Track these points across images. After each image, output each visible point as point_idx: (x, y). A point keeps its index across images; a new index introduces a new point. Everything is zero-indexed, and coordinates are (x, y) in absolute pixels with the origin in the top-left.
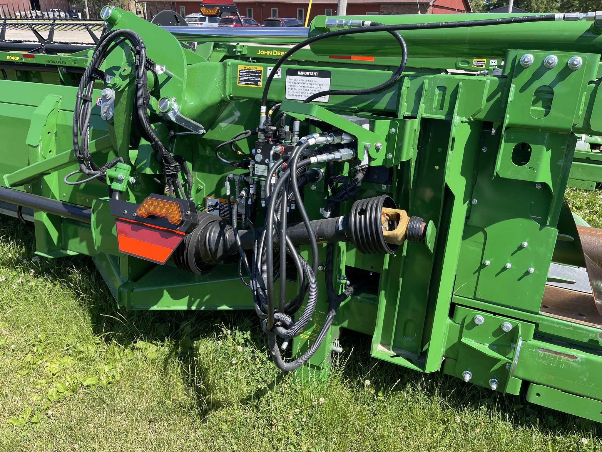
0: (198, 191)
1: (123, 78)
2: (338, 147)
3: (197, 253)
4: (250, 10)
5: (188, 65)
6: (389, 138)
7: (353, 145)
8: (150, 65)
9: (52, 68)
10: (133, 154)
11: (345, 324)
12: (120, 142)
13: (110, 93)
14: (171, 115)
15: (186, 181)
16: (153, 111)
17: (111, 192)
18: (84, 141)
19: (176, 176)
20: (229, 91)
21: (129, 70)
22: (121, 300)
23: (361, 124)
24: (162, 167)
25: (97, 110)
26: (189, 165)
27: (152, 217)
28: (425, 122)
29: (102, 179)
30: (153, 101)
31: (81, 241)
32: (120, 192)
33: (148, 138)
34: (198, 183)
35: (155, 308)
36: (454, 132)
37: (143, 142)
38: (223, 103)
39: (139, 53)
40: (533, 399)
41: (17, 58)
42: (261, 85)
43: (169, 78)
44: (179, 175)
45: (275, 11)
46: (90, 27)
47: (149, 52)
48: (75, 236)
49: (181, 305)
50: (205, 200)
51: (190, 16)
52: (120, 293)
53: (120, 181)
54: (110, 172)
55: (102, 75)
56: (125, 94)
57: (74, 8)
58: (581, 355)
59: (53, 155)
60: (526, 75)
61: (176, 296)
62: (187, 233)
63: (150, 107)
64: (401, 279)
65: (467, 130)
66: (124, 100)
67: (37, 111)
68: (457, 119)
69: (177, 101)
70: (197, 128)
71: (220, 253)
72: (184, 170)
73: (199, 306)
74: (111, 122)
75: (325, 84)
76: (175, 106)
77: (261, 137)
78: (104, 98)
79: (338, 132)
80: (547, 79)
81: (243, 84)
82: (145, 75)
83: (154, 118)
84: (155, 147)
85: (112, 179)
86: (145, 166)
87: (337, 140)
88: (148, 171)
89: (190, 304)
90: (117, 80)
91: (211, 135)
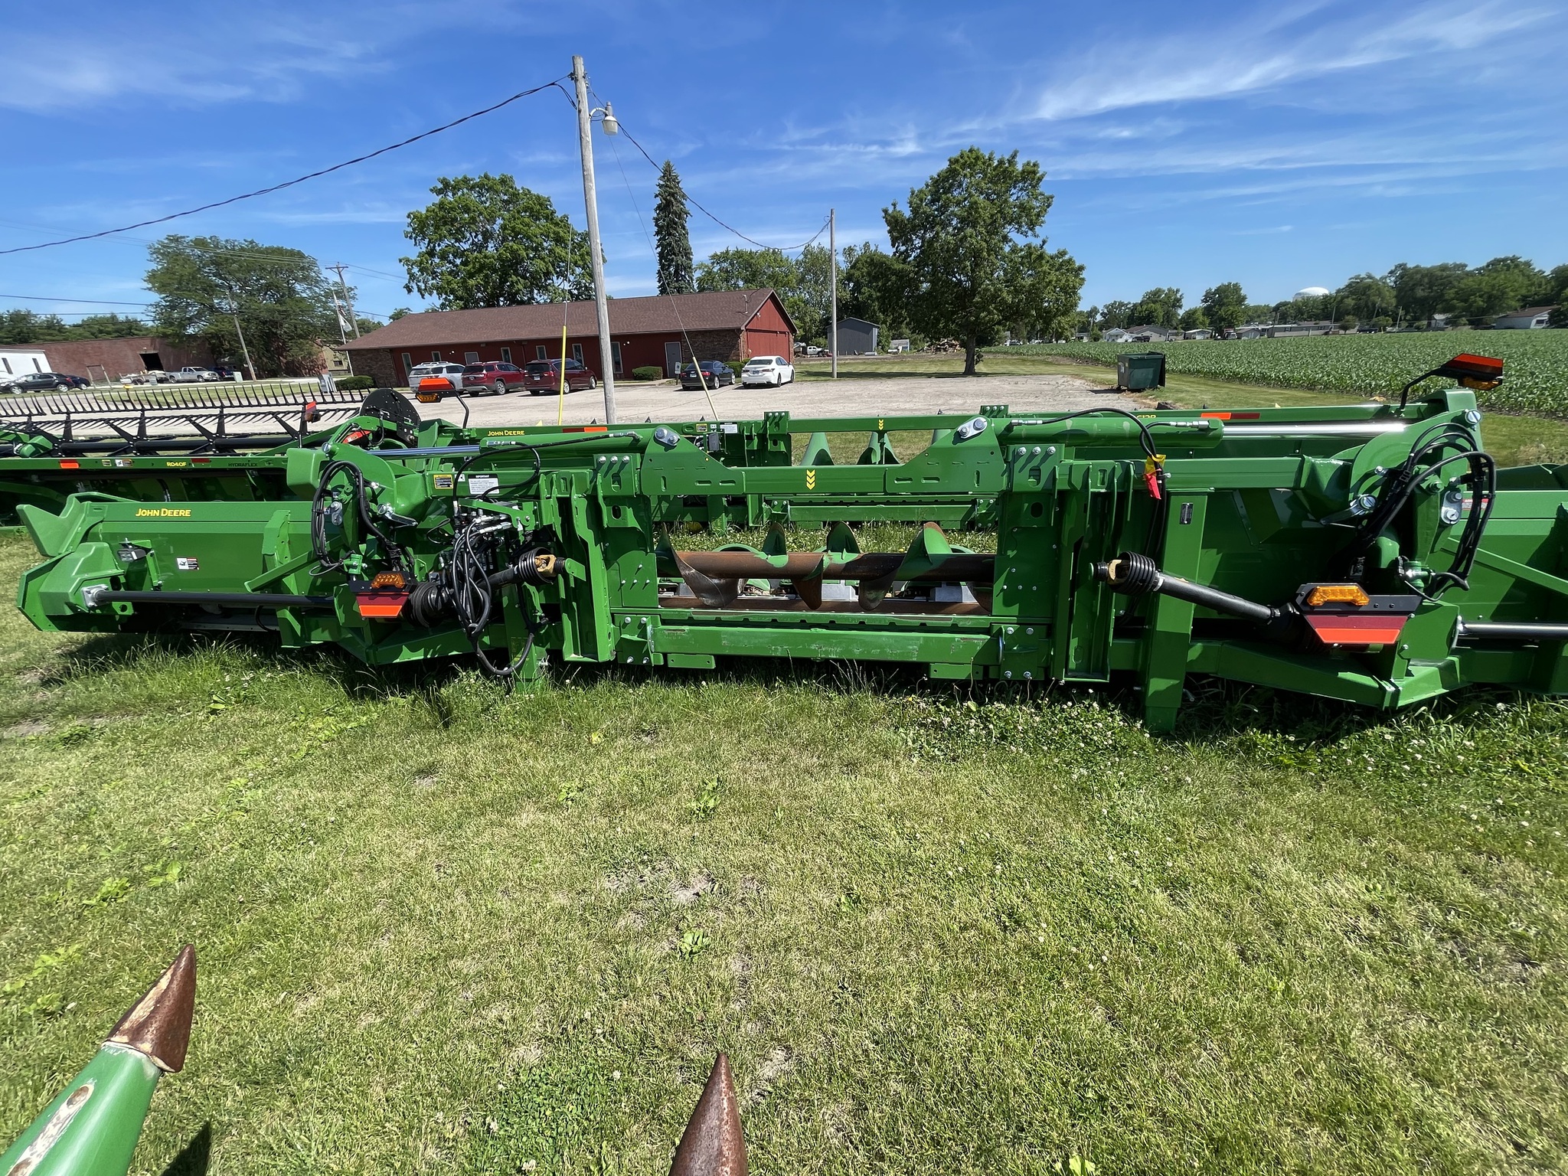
0: (421, 569)
1: (348, 494)
2: (499, 522)
3: (423, 611)
4: (506, 352)
5: (397, 477)
6: (535, 512)
7: (509, 519)
8: (367, 483)
9: (238, 472)
10: (363, 547)
11: (548, 646)
12: (350, 540)
13: (338, 505)
14: (387, 515)
15: (410, 562)
16: (374, 513)
17: (349, 576)
18: (321, 543)
19: (399, 559)
20: (430, 493)
21: (351, 488)
22: (368, 659)
23: (511, 506)
24: (387, 554)
25: (328, 518)
26: (410, 550)
27: (384, 587)
28: (559, 499)
29: (340, 569)
30: (373, 506)
31: (323, 631)
32: (357, 575)
33: (373, 533)
34: (419, 563)
35: (398, 661)
36: (574, 503)
37: (370, 537)
38: (427, 502)
39: (358, 477)
40: (671, 665)
41: (184, 464)
42: (452, 486)
43: (383, 489)
44: (402, 557)
45: (541, 351)
46: (280, 416)
47: (365, 475)
48: (317, 627)
49: (419, 656)
50: (427, 576)
51: (418, 367)
52: (367, 654)
53: (355, 567)
54: (346, 562)
55: (330, 494)
56: (350, 505)
57: (226, 363)
58: (686, 628)
59: (288, 560)
60: (605, 468)
61: (413, 649)
62: (411, 592)
63: (372, 511)
64: (574, 604)
65: (584, 502)
66: (350, 510)
67: (268, 525)
68: (575, 496)
69: (392, 506)
70: (411, 522)
71: (440, 606)
72: (406, 554)
73: (433, 655)
74: (342, 526)
75: (495, 482)
76: (390, 509)
77: (458, 522)
78: (333, 510)
79: (496, 514)
80: (615, 469)
81: (440, 488)
82: (364, 490)
83: (376, 518)
84: (380, 539)
85: (349, 567)
86: (373, 554)
87: (496, 518)
88: (377, 557)
89: (426, 654)
90: (343, 496)
91: (422, 525)
